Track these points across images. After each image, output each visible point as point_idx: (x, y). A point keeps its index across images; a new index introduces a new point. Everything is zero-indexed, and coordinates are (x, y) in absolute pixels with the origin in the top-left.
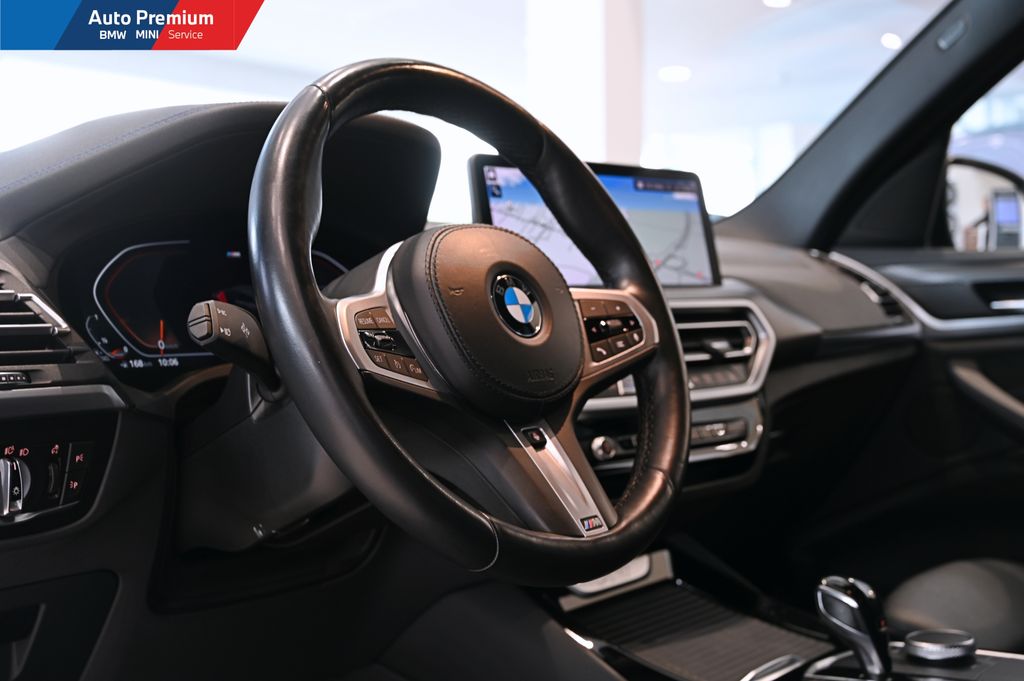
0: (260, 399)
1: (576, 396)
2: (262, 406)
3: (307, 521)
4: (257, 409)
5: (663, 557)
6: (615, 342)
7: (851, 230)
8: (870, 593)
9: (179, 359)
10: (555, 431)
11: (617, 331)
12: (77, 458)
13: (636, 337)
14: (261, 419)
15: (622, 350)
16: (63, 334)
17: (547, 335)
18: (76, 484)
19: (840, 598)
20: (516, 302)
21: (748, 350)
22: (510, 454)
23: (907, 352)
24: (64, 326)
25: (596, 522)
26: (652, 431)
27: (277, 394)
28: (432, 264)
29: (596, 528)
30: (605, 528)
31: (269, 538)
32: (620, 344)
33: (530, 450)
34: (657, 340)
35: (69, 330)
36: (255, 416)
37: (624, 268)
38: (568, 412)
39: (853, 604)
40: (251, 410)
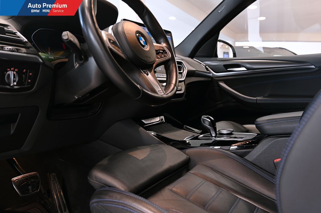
0: (77, 63)
1: (154, 66)
2: (78, 65)
3: (88, 95)
4: (77, 66)
5: (163, 117)
6: (162, 55)
7: (198, 54)
8: (212, 119)
9: (54, 57)
10: (150, 72)
11: (162, 53)
12: (30, 74)
13: (166, 55)
14: (77, 68)
15: (163, 57)
16: (26, 42)
17: (149, 49)
18: (30, 81)
19: (207, 120)
20: (142, 40)
21: (182, 71)
22: (141, 75)
23: (210, 79)
24: (26, 40)
25: (161, 92)
26: (170, 76)
27: (81, 62)
28: (123, 28)
29: (161, 93)
30: (163, 94)
31: (79, 99)
32: (163, 56)
33: (146, 75)
34: (171, 56)
35: (27, 41)
36: (76, 67)
37: (162, 40)
38: (152, 69)
39: (209, 121)
40: (75, 66)
